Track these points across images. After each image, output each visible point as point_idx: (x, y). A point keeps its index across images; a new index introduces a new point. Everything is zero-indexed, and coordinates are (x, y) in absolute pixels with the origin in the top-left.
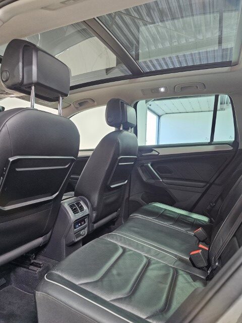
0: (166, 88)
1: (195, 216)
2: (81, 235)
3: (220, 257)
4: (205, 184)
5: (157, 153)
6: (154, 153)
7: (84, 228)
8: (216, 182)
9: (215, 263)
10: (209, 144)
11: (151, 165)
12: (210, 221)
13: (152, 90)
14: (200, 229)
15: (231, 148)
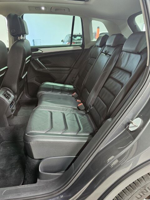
0: (45, 7)
1: (67, 86)
2: (14, 110)
3: (93, 105)
4: (69, 69)
5: (42, 52)
6: (39, 51)
7: (13, 106)
8: (74, 67)
9: (91, 107)
10: (70, 46)
11: (39, 60)
12: (74, 87)
13: (36, 8)
14: (75, 93)
15: (81, 48)
